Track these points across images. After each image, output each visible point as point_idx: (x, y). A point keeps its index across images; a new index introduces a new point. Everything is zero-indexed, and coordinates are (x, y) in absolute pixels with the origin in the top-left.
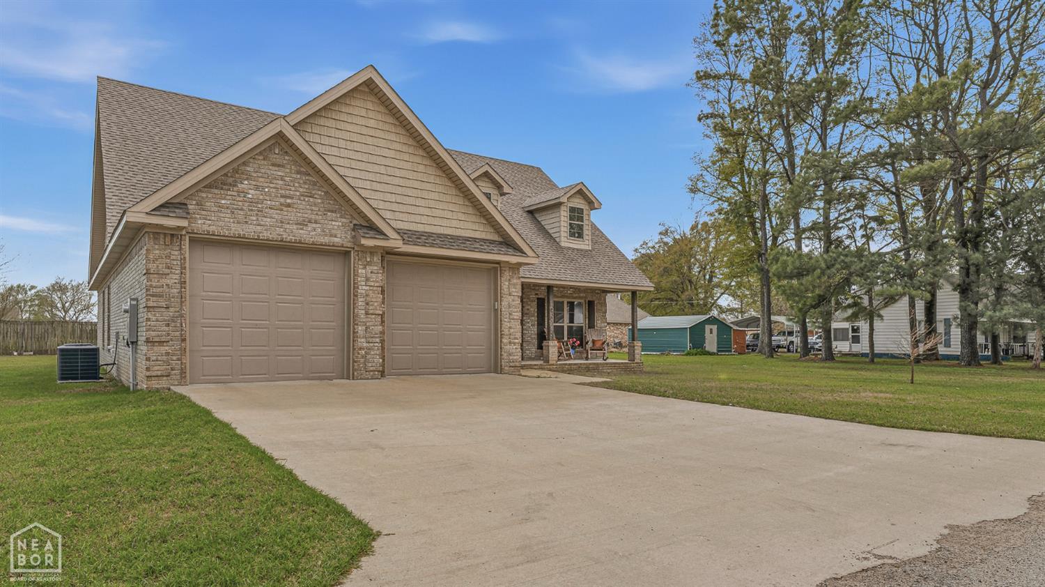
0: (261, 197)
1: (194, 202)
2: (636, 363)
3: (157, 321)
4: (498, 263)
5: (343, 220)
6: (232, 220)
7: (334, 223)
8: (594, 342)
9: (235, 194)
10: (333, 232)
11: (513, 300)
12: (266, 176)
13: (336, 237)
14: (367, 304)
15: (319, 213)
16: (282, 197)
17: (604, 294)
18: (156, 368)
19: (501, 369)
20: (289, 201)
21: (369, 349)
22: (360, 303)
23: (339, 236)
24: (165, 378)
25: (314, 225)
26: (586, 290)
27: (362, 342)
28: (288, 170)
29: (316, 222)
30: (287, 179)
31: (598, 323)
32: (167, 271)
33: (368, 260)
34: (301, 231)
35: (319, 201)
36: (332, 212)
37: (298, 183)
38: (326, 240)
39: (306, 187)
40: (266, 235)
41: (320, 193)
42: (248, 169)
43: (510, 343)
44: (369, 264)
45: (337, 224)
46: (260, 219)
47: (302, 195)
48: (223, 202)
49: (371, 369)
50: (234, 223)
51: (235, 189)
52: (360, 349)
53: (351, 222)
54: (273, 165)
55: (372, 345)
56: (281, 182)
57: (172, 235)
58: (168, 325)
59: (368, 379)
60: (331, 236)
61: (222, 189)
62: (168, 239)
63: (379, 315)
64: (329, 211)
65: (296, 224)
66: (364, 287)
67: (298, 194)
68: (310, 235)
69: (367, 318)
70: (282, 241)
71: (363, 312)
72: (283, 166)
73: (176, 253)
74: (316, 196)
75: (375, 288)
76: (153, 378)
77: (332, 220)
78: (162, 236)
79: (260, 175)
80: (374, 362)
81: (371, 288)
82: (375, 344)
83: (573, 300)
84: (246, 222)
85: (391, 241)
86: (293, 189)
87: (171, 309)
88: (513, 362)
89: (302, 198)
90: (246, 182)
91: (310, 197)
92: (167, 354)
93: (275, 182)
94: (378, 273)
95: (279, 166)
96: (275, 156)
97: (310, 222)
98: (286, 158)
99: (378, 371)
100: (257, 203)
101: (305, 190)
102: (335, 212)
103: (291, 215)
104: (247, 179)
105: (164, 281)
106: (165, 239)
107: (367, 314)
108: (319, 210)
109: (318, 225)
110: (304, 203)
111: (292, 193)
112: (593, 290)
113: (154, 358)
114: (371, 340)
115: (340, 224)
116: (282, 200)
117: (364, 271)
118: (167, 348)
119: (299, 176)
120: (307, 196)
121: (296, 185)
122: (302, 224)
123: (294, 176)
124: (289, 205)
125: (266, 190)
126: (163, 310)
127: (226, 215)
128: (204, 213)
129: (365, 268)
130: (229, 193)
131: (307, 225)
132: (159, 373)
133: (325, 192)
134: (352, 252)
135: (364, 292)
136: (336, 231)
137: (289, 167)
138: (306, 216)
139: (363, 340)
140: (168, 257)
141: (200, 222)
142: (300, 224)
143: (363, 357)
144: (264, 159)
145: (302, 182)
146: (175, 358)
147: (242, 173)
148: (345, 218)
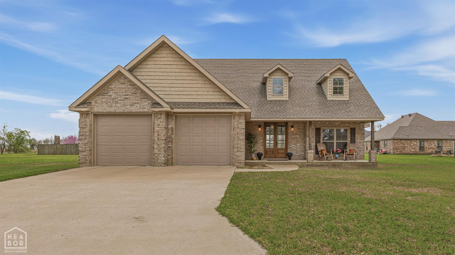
0: (117, 97)
1: (94, 101)
2: (372, 163)
3: (82, 144)
4: (232, 113)
5: (149, 102)
6: (106, 107)
7: (144, 103)
8: (350, 150)
9: (107, 96)
10: (144, 107)
11: (240, 131)
12: (118, 88)
13: (145, 108)
14: (158, 135)
15: (139, 100)
16: (124, 95)
17: (362, 124)
18: (81, 160)
19: (233, 163)
20: (127, 97)
21: (159, 154)
22: (155, 135)
23: (147, 108)
24: (84, 164)
25: (136, 105)
26: (349, 122)
27: (156, 151)
28: (127, 85)
29: (137, 104)
30: (126, 88)
31: (358, 140)
32: (85, 126)
33: (159, 117)
34: (132, 108)
35: (139, 95)
36: (144, 99)
37: (131, 89)
38: (141, 110)
39: (134, 90)
40: (118, 111)
41: (139, 92)
42: (112, 86)
43: (238, 151)
44: (160, 118)
45: (146, 103)
46: (116, 105)
47: (132, 94)
48: (103, 100)
49: (160, 162)
50: (107, 107)
51: (108, 95)
52: (155, 154)
53: (152, 102)
54: (121, 84)
55: (160, 152)
56: (124, 90)
57: (87, 114)
58: (85, 145)
59: (158, 166)
60: (143, 108)
61: (103, 95)
62: (86, 115)
63: (164, 140)
64: (143, 98)
65: (130, 105)
66: (157, 128)
67: (131, 93)
68: (135, 109)
69: (159, 141)
70: (124, 112)
71: (157, 138)
72: (125, 84)
73: (88, 120)
74: (137, 93)
75: (162, 129)
76: (81, 164)
77: (144, 102)
78: (84, 114)
79: (116, 88)
80: (161, 159)
81: (160, 128)
82: (162, 152)
83: (340, 128)
84: (111, 107)
85: (164, 108)
86: (128, 92)
87: (86, 140)
88: (240, 160)
89: (132, 95)
90: (111, 92)
91: (135, 94)
92: (85, 155)
93: (122, 90)
94: (163, 122)
95: (123, 84)
96: (122, 80)
97: (135, 104)
98: (126, 80)
99: (163, 163)
100: (116, 99)
101: (133, 92)
102: (145, 98)
103: (127, 102)
104: (112, 90)
105: (84, 130)
106: (84, 115)
107: (158, 139)
108: (139, 99)
109: (138, 105)
110: (133, 96)
111: (128, 93)
112: (355, 123)
113: (81, 157)
114: (160, 150)
115: (147, 103)
116: (125, 97)
117: (157, 122)
118: (85, 153)
119: (131, 86)
120: (134, 94)
121: (130, 90)
122: (132, 105)
123: (129, 87)
124: (127, 98)
125: (119, 93)
126: (84, 140)
127: (105, 105)
128: (97, 105)
129: (157, 120)
130: (106, 96)
131: (134, 105)
132: (82, 162)
133: (141, 91)
134: (153, 114)
135: (157, 130)
136: (145, 107)
137: (127, 83)
138: (134, 101)
139: (156, 150)
140: (85, 121)
141: (96, 108)
142: (131, 105)
143: (156, 157)
144: (118, 82)
145: (132, 88)
146: (87, 157)
147: (110, 89)
148: (149, 101)
